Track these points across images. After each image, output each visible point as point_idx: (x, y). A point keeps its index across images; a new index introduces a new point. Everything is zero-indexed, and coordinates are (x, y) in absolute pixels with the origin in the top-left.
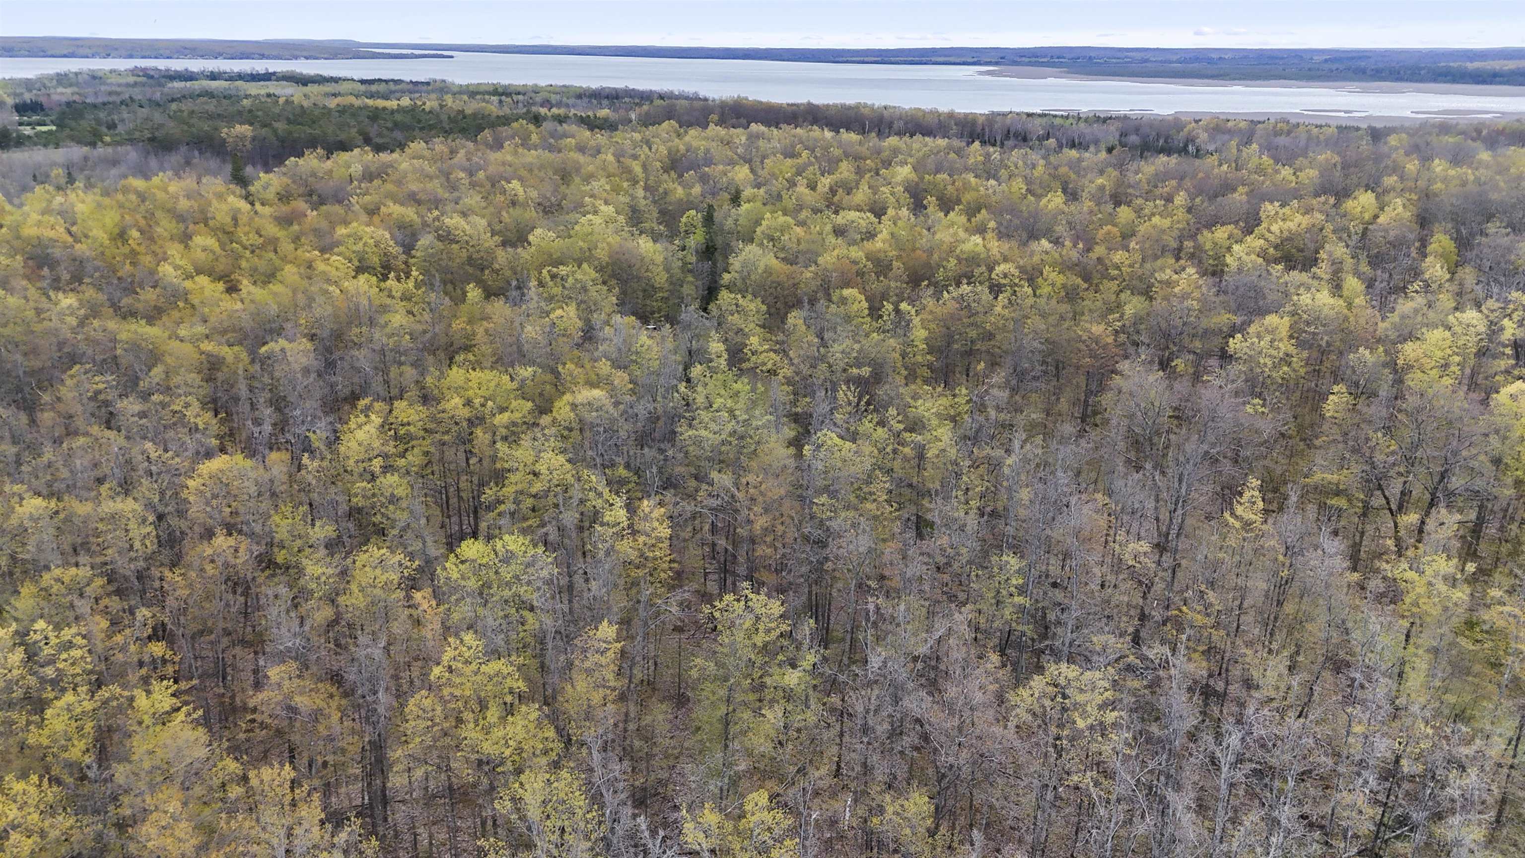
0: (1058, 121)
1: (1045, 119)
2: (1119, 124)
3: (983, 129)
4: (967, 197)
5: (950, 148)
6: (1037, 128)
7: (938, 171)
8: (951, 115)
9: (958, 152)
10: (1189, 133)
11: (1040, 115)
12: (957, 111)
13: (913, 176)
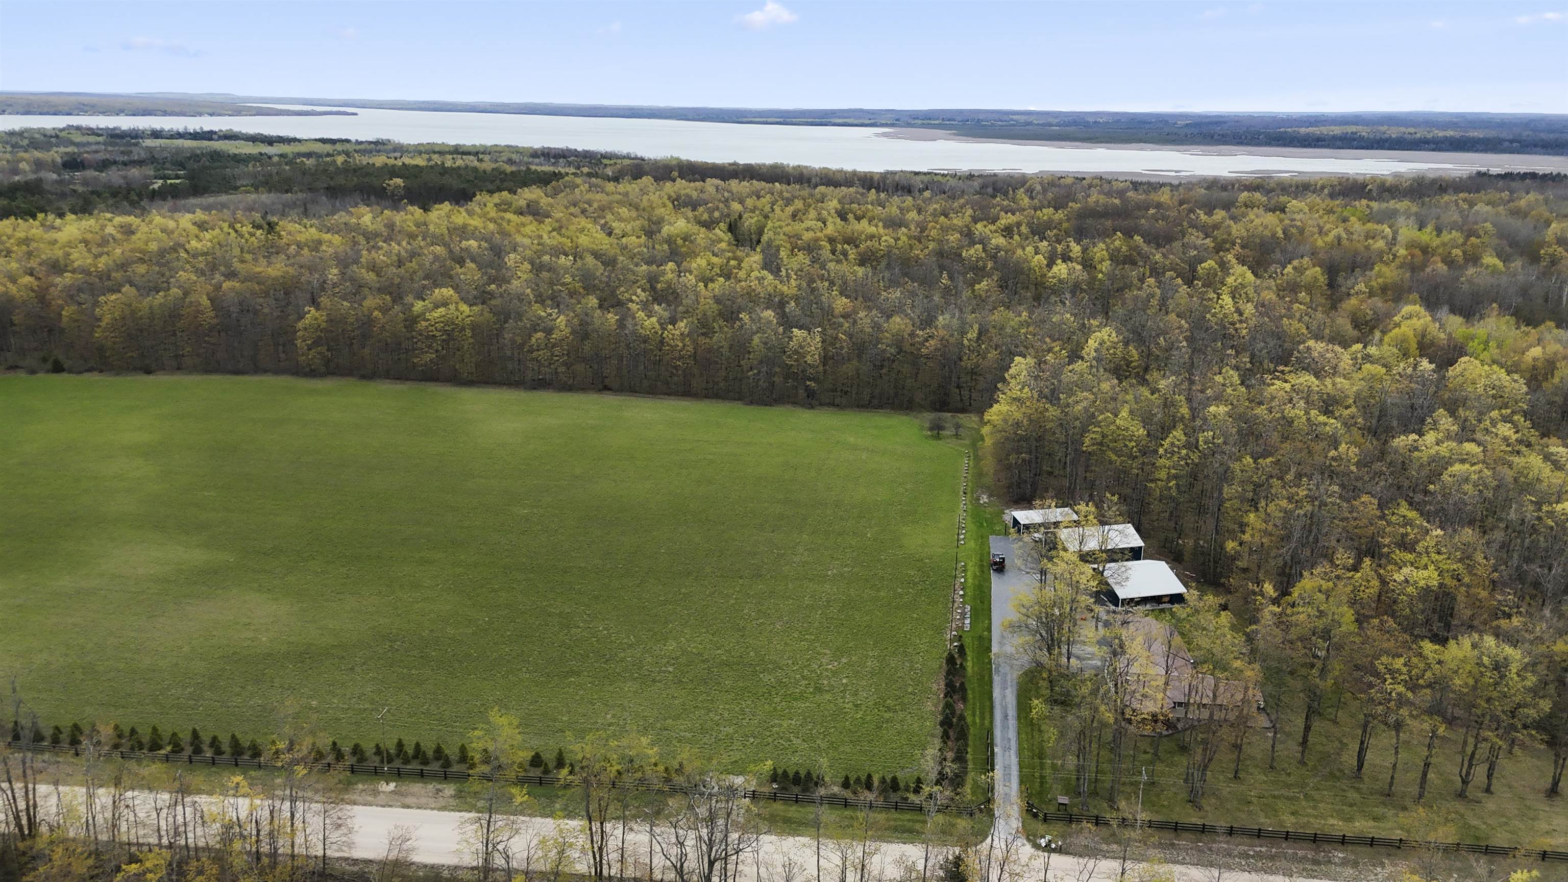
0: (940, 178)
1: (928, 176)
2: (980, 180)
3: (879, 184)
4: (869, 214)
5: (857, 193)
6: (918, 182)
7: (852, 203)
8: (854, 173)
9: (862, 194)
10: (1030, 186)
11: (925, 174)
12: (858, 170)
13: (839, 207)
